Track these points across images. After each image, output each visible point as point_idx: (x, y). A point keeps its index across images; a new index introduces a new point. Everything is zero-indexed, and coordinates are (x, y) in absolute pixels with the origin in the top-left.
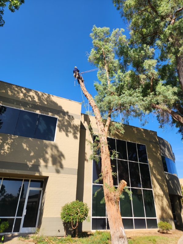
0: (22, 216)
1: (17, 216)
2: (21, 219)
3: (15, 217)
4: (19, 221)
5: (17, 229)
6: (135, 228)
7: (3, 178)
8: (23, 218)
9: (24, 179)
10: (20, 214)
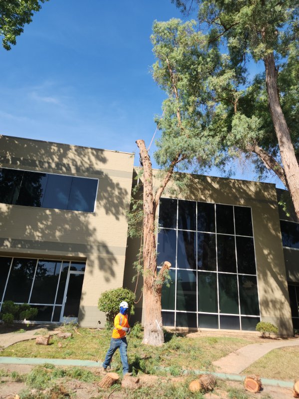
0: (62, 304)
1: (56, 304)
2: (61, 307)
3: (54, 305)
4: (58, 309)
5: (57, 318)
6: (221, 328)
7: (38, 259)
8: (63, 306)
9: (63, 260)
10: (60, 301)
